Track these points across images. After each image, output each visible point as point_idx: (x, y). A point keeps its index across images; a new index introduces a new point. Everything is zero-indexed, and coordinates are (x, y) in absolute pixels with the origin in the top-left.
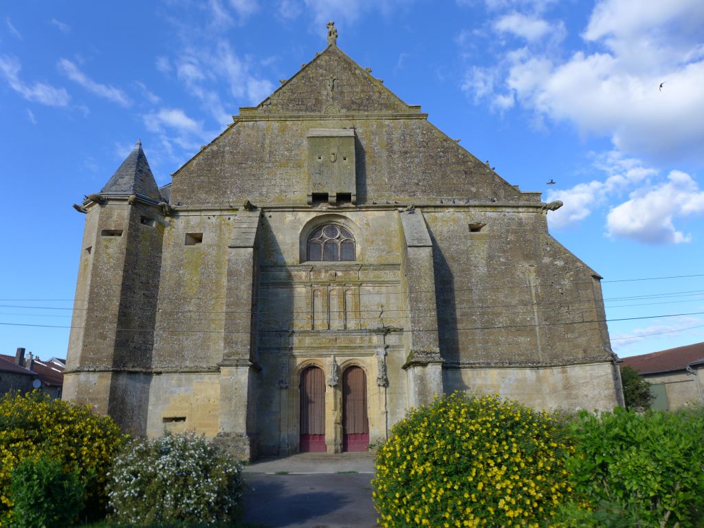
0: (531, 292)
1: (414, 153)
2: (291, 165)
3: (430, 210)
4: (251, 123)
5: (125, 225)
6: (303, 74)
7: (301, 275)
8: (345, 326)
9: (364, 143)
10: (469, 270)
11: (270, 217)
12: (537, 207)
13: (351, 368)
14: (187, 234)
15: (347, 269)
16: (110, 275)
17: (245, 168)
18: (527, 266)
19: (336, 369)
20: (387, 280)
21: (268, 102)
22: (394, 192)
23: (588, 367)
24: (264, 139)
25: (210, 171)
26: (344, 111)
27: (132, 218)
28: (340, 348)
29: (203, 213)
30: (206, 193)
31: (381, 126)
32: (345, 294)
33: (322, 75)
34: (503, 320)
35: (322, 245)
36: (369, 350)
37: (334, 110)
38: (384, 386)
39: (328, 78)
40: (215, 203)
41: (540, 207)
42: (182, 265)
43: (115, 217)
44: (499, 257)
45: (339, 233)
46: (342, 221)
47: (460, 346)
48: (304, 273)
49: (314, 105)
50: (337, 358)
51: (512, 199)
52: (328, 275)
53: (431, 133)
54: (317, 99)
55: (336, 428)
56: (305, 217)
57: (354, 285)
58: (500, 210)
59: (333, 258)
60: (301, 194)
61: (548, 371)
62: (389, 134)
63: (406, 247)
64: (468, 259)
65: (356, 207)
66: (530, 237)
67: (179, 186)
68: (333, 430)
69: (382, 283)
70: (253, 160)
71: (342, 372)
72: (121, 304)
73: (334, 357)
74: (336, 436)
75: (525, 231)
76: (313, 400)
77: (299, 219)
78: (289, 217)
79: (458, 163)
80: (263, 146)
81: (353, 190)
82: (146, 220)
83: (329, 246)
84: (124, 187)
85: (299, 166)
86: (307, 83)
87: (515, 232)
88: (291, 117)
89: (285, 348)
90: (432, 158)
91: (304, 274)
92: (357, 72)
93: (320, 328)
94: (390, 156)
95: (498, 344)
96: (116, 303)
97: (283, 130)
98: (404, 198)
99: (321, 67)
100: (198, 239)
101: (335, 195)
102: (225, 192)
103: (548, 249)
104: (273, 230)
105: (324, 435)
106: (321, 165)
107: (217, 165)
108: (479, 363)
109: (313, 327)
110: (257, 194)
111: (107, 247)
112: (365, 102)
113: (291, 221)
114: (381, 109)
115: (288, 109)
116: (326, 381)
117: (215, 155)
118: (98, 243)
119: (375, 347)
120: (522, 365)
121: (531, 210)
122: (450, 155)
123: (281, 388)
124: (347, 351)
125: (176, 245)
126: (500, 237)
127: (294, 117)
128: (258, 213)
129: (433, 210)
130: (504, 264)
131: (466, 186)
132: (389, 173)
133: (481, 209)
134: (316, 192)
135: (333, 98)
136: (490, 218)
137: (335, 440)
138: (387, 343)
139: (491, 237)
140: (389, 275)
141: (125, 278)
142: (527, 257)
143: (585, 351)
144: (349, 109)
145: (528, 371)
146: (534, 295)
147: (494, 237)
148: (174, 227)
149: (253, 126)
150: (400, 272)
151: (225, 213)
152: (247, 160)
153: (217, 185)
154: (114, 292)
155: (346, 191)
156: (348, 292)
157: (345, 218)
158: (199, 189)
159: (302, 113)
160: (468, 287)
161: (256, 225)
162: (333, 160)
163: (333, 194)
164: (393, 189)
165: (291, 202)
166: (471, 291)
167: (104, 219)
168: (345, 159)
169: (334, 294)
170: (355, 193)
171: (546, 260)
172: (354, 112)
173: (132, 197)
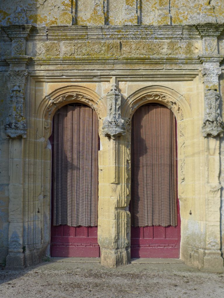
8: (140, 20)
13: (148, 105)
19: (119, 102)
28: (129, 61)
50: (122, 85)
55: (118, 217)
68: (113, 221)
71: (131, 111)
73: (117, 82)
105: (97, 227)
109: (75, 21)
116: (100, 128)
123: (10, 138)
124: (142, 69)
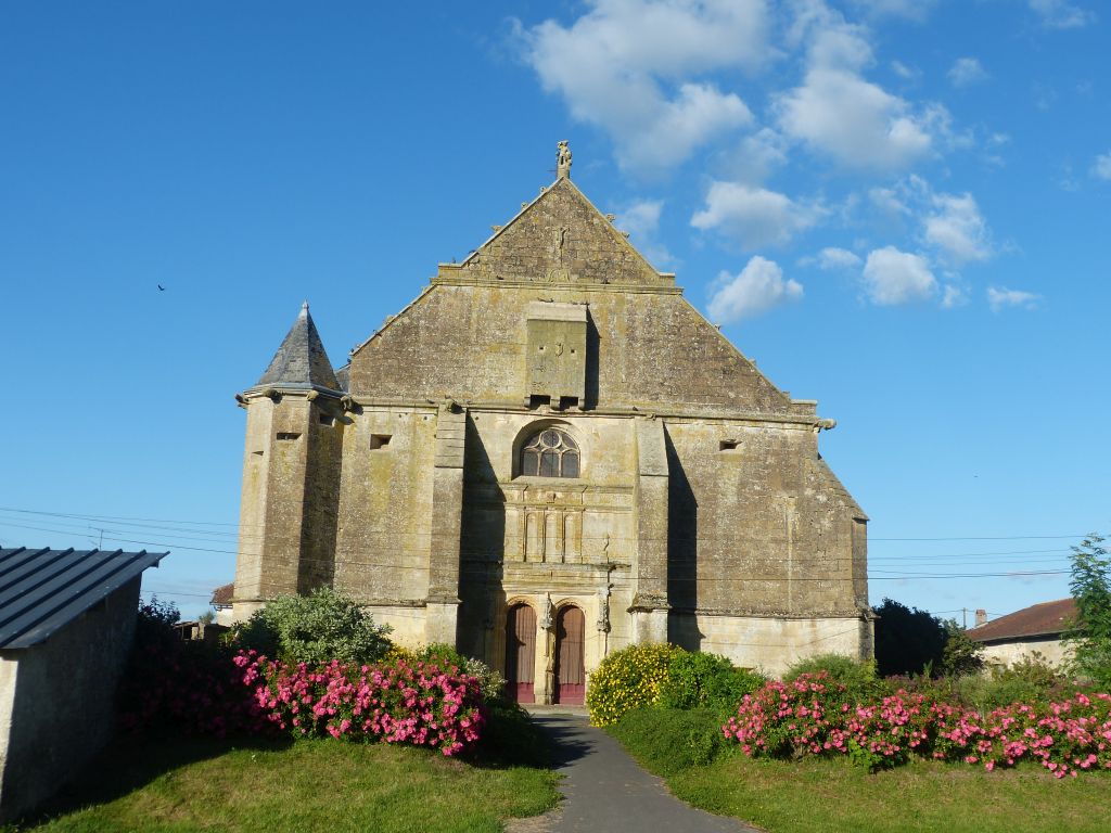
0: (787, 529)
1: (661, 342)
2: (504, 350)
3: (674, 420)
4: (454, 288)
5: (304, 425)
6: (523, 219)
7: (512, 493)
8: (563, 558)
9: (598, 324)
10: (716, 498)
11: (477, 418)
12: (807, 424)
13: (567, 608)
14: (373, 435)
15: (568, 489)
16: (289, 488)
17: (446, 351)
18: (786, 497)
19: (550, 608)
20: (615, 505)
21: (477, 258)
22: (633, 393)
23: (836, 621)
24: (470, 311)
25: (401, 352)
26: (575, 277)
27: (312, 419)
28: (556, 584)
29: (393, 410)
30: (396, 382)
31: (621, 302)
32: (564, 520)
33: (548, 223)
34: (749, 562)
35: (539, 455)
36: (587, 587)
37: (563, 276)
38: (605, 630)
39: (556, 228)
40: (408, 395)
41: (811, 424)
42: (367, 475)
43: (291, 416)
44: (754, 484)
45: (561, 441)
46: (566, 426)
47: (698, 589)
48: (516, 491)
49: (537, 267)
50: (552, 596)
51: (779, 410)
52: (545, 496)
53: (685, 314)
54: (540, 258)
55: (547, 676)
56: (521, 421)
57: (576, 510)
58: (760, 424)
59: (552, 473)
60: (516, 387)
61: (797, 623)
62: (632, 313)
63: (639, 475)
64: (716, 485)
65: (584, 413)
66: (794, 461)
67: (361, 370)
69: (610, 509)
70: (456, 340)
71: (557, 612)
72: (303, 525)
73: (549, 595)
74: (547, 686)
75: (789, 453)
76: (521, 641)
77: (512, 424)
78: (500, 419)
79: (716, 359)
80: (468, 322)
81: (581, 394)
82: (325, 419)
83: (547, 457)
84: (299, 376)
85: (514, 352)
86: (528, 234)
87: (776, 454)
89: (494, 583)
90: (684, 349)
91: (516, 493)
92: (596, 221)
93: (534, 560)
94: (631, 344)
95: (741, 589)
96: (298, 522)
97: (495, 300)
98: (643, 402)
99: (547, 210)
100: (384, 440)
101: (559, 398)
102: (420, 382)
103: (812, 478)
104: (480, 435)
105: (533, 684)
106: (544, 358)
107: (410, 345)
108: (717, 610)
110: (460, 387)
113: (504, 426)
114: (623, 278)
117: (406, 330)
118: (273, 449)
119: (597, 585)
120: (767, 614)
121: (799, 426)
122: (706, 347)
124: (564, 589)
125: (359, 449)
126: (758, 459)
127: (510, 283)
128: (464, 415)
129: (677, 420)
130: (759, 493)
131: (723, 390)
132: (628, 368)
133: (737, 423)
134: (536, 393)
135: (561, 258)
136: (747, 434)
137: (546, 690)
138: (611, 581)
139: (745, 459)
140: (619, 500)
141: (307, 493)
142: (787, 486)
143: (836, 604)
144: (581, 275)
145: (773, 622)
146: (790, 532)
147: (750, 459)
148: (356, 425)
149: (456, 293)
150: (631, 497)
151: (420, 411)
152: (448, 339)
153: (409, 373)
154: (295, 509)
155: (572, 394)
156: (568, 518)
157: (570, 424)
158: (386, 375)
159: (520, 278)
160: (712, 520)
161: (463, 435)
162: (557, 352)
163: (556, 398)
164: (631, 389)
165: (502, 400)
166: (715, 524)
167: (279, 418)
168: (573, 351)
169: (552, 520)
170: (583, 397)
171: (809, 492)
172: (588, 280)
173: (314, 393)
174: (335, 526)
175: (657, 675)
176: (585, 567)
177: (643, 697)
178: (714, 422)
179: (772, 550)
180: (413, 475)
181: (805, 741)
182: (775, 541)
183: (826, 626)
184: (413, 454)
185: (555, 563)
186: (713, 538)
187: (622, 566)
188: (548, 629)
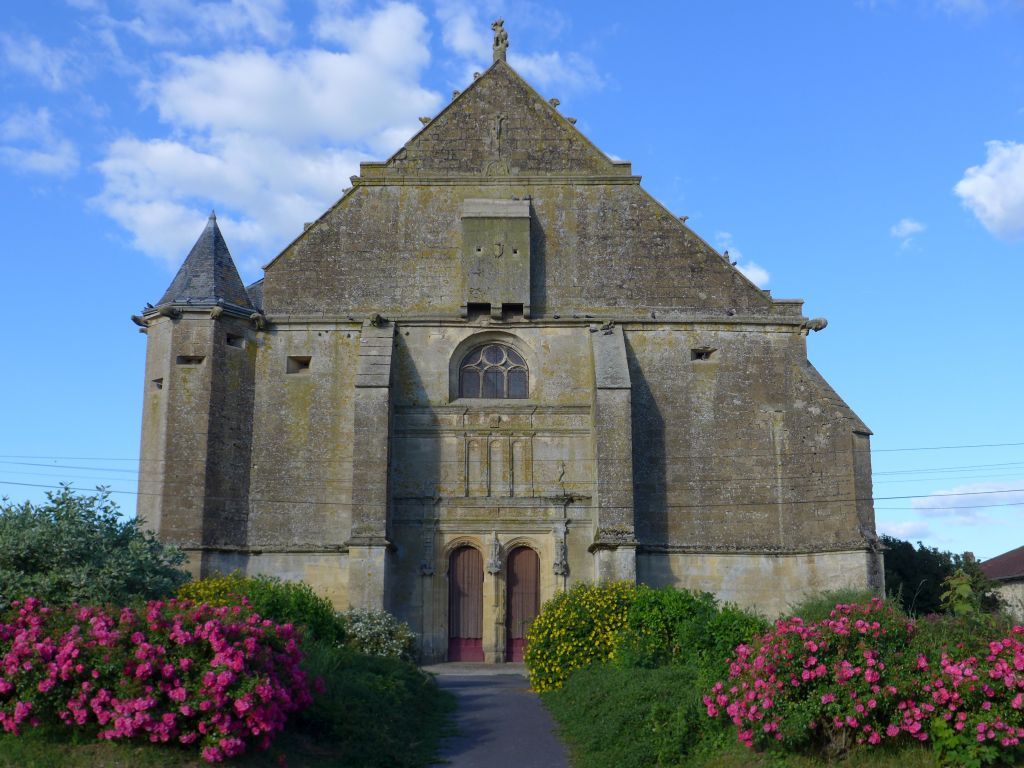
0: (774, 449)
1: (617, 239)
2: (436, 255)
3: (636, 327)
4: (377, 189)
5: (208, 347)
6: (455, 109)
7: (451, 418)
8: (512, 492)
9: (544, 222)
10: (688, 416)
11: (408, 334)
12: (793, 325)
13: (519, 549)
14: (290, 357)
15: (515, 412)
16: (191, 418)
17: (370, 260)
18: (772, 411)
19: (498, 550)
20: (570, 428)
21: (403, 155)
22: (587, 298)
23: (839, 556)
24: (397, 214)
25: (319, 262)
26: (516, 170)
27: (217, 339)
28: (504, 522)
29: (315, 327)
30: (314, 296)
31: (570, 195)
32: (511, 447)
33: (483, 112)
34: (729, 491)
35: (481, 374)
36: (544, 526)
37: (502, 169)
38: (562, 574)
39: (491, 116)
40: (328, 311)
41: (797, 325)
42: (283, 403)
43: (193, 337)
44: (733, 398)
45: (505, 356)
46: (510, 339)
47: (670, 523)
48: (455, 416)
49: (472, 161)
50: (500, 536)
51: (759, 311)
52: (488, 420)
53: (645, 207)
54: (475, 151)
55: (497, 630)
56: (457, 335)
57: (525, 435)
58: (738, 328)
59: (497, 394)
60: (451, 297)
61: (791, 560)
62: (582, 208)
63: (596, 389)
64: (688, 400)
65: (531, 323)
66: (779, 369)
67: (274, 284)
68: (494, 633)
69: (563, 433)
70: (382, 246)
71: (506, 554)
72: (208, 460)
73: (496, 534)
74: (497, 641)
75: (772, 361)
76: (466, 592)
77: (449, 338)
78: (434, 334)
79: (682, 255)
80: (395, 225)
81: (525, 300)
82: (232, 339)
83: (491, 376)
84: (203, 292)
85: (448, 257)
86: (461, 125)
87: (758, 361)
88: (436, 180)
89: (429, 522)
90: (644, 246)
91: (454, 418)
92: (537, 106)
93: (477, 494)
94: (583, 243)
95: (723, 521)
96: (201, 458)
97: (425, 200)
98: (599, 309)
99: (482, 97)
100: (304, 363)
101: (500, 306)
102: (342, 295)
103: (802, 388)
104: (412, 353)
105: (481, 639)
106: (481, 261)
107: (329, 254)
108: (694, 547)
109: (467, 493)
110: (387, 299)
111: (185, 380)
112: (548, 156)
113: (438, 341)
114: (571, 168)
115: (431, 167)
116: (485, 566)
117: (325, 237)
118: (173, 374)
119: (552, 522)
120: (754, 551)
121: (784, 329)
122: (670, 243)
123: (424, 575)
124: (514, 527)
125: (274, 373)
126: (736, 368)
127: (442, 180)
128: (390, 332)
129: (640, 327)
130: (739, 408)
131: (693, 291)
132: (580, 270)
133: (710, 327)
134: (473, 301)
135: (499, 150)
136: (723, 340)
137: (496, 646)
138: (569, 517)
139: (722, 369)
140: (575, 421)
141: (212, 424)
142: (773, 399)
143: (837, 534)
144: (523, 168)
145: (763, 559)
146: (778, 452)
147: (727, 368)
148: (270, 348)
149: (381, 194)
150: (589, 417)
151: (343, 327)
152: (372, 246)
153: (329, 285)
154: (198, 443)
155: (515, 300)
156: (516, 445)
157: (514, 336)
158: (304, 290)
159: (453, 174)
160: (687, 441)
161: (389, 351)
162: (497, 253)
163: (497, 305)
164: (584, 294)
165: (437, 312)
166: (689, 447)
167: (179, 339)
168: (515, 252)
169: (497, 447)
170: (528, 303)
171: (799, 404)
172: (530, 172)
173: (217, 309)
174: (247, 461)
175: (615, 622)
176: (538, 502)
177: (597, 652)
178: (683, 328)
179: (758, 473)
180: (336, 401)
181: (854, 724)
182: (760, 463)
183: (827, 562)
184: (335, 376)
185: (503, 497)
186: (687, 460)
187: (580, 499)
188: (497, 574)
